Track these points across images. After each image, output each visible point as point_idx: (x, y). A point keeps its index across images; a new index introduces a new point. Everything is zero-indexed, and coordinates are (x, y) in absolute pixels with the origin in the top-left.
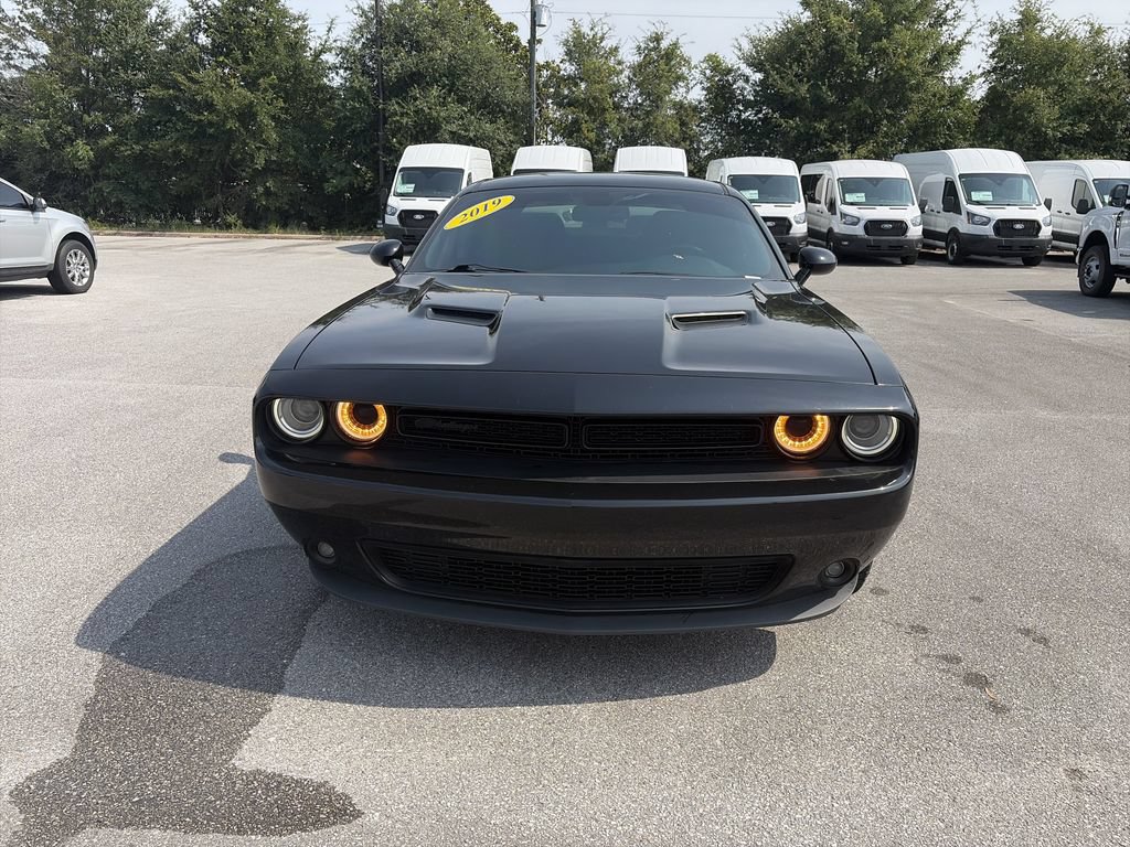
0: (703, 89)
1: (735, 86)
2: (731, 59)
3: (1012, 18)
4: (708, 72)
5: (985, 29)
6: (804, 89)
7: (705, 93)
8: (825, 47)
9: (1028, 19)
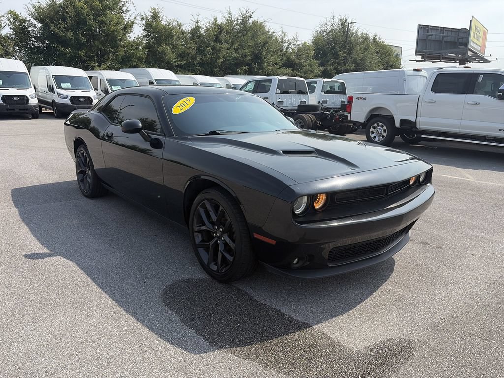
0: (11, 28)
1: (29, 29)
2: (24, 14)
3: (149, 15)
4: (12, 20)
5: (139, 18)
6: (70, 35)
7: (12, 30)
8: (76, 16)
9: (155, 16)
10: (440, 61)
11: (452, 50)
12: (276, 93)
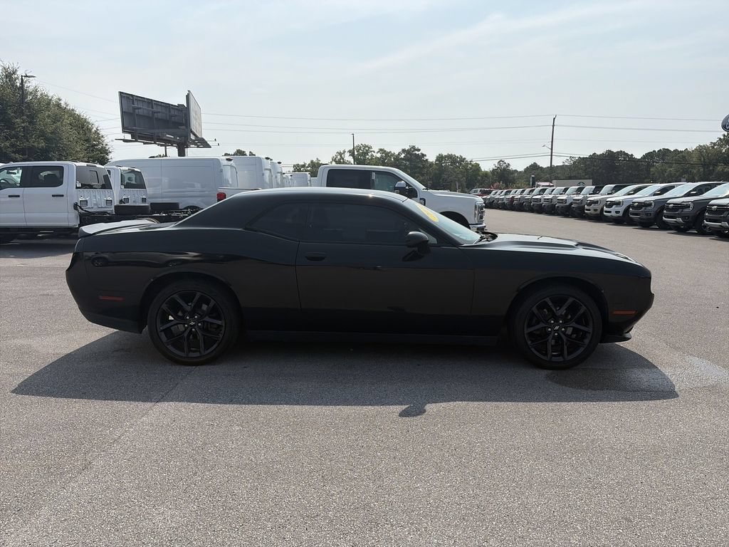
10: (155, 143)
11: (170, 130)
12: (77, 188)
